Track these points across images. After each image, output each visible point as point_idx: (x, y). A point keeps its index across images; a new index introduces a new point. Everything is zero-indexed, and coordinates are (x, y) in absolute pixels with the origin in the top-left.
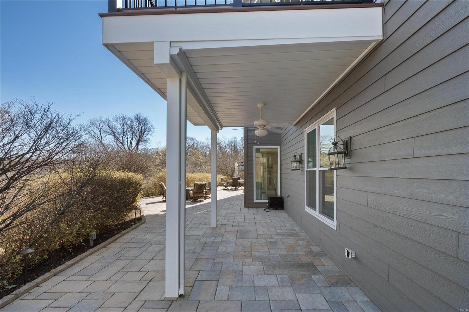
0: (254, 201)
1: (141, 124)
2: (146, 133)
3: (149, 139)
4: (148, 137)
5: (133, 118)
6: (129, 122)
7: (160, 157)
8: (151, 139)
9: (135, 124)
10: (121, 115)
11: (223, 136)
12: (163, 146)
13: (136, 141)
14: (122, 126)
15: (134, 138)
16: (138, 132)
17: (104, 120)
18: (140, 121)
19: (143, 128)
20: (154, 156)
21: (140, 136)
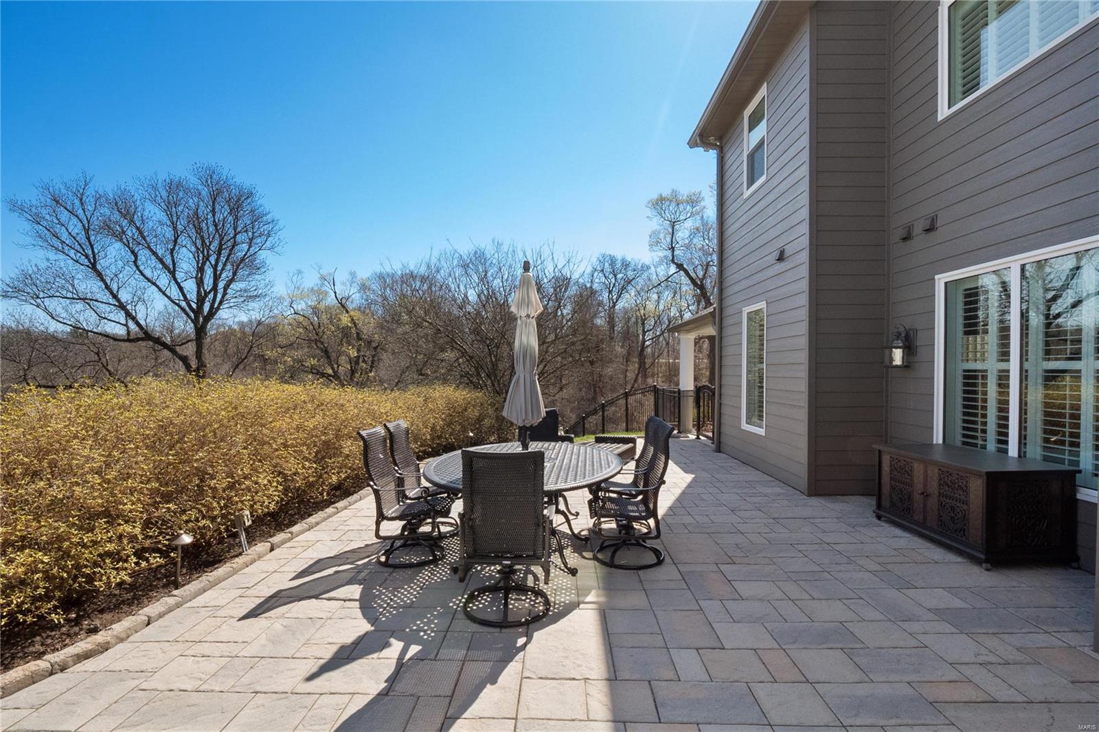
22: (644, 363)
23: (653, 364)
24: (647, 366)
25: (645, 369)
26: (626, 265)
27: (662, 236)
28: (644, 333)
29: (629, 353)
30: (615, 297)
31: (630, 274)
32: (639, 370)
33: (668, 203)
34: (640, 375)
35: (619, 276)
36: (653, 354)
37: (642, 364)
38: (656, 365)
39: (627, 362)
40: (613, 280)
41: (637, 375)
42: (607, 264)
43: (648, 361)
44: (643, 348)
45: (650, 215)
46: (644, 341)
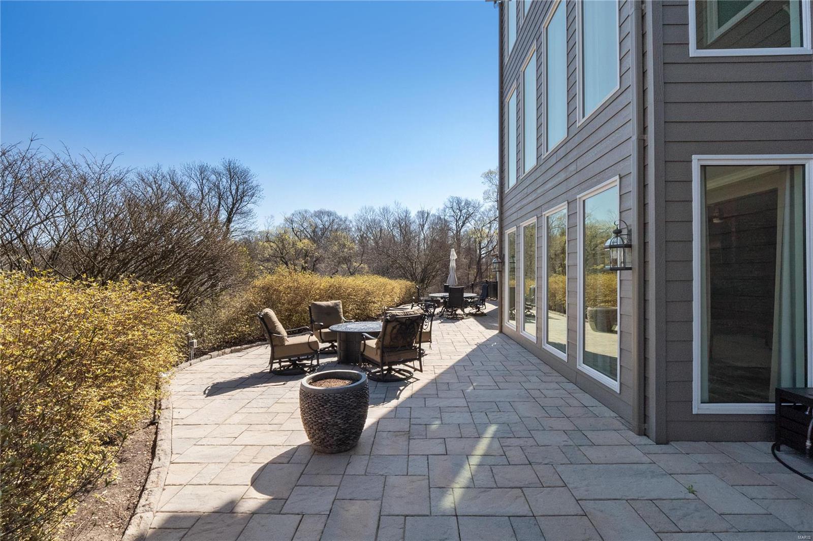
0: (695, 411)
1: (237, 181)
2: (246, 198)
3: (250, 211)
4: (250, 206)
5: (221, 168)
6: (213, 177)
7: (272, 244)
8: (254, 211)
9: (225, 182)
10: (197, 164)
11: (395, 203)
12: (278, 224)
13: (226, 214)
14: (199, 184)
15: (221, 208)
16: (230, 197)
17: (165, 173)
18: (235, 174)
19: (241, 187)
20: (261, 243)
21: (234, 204)
22: (481, 269)
23: (487, 269)
24: (483, 271)
25: (481, 273)
26: (468, 204)
27: (491, 193)
28: (480, 249)
29: (470, 263)
30: (460, 225)
31: (471, 210)
32: (477, 274)
33: (494, 175)
34: (478, 277)
35: (464, 211)
36: (487, 263)
37: (479, 269)
38: (489, 270)
39: (469, 268)
40: (459, 214)
41: (476, 277)
42: (455, 204)
43: (484, 267)
44: (480, 259)
45: (483, 181)
46: (480, 255)
